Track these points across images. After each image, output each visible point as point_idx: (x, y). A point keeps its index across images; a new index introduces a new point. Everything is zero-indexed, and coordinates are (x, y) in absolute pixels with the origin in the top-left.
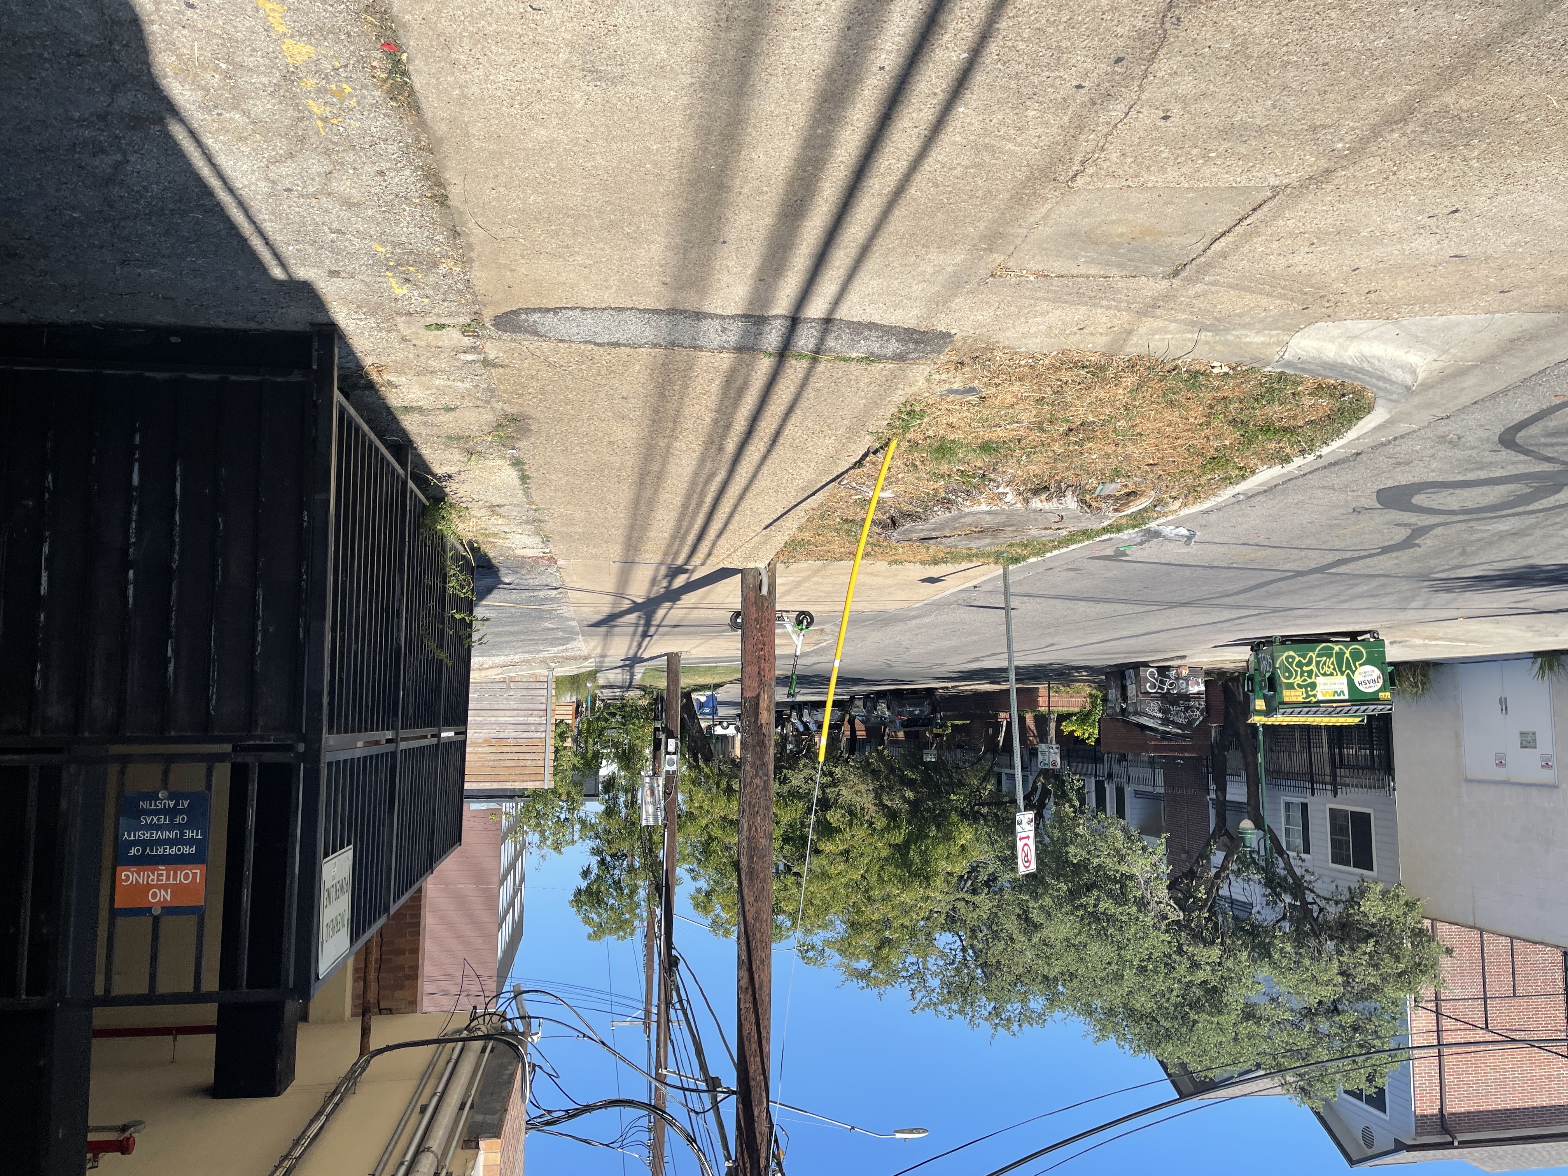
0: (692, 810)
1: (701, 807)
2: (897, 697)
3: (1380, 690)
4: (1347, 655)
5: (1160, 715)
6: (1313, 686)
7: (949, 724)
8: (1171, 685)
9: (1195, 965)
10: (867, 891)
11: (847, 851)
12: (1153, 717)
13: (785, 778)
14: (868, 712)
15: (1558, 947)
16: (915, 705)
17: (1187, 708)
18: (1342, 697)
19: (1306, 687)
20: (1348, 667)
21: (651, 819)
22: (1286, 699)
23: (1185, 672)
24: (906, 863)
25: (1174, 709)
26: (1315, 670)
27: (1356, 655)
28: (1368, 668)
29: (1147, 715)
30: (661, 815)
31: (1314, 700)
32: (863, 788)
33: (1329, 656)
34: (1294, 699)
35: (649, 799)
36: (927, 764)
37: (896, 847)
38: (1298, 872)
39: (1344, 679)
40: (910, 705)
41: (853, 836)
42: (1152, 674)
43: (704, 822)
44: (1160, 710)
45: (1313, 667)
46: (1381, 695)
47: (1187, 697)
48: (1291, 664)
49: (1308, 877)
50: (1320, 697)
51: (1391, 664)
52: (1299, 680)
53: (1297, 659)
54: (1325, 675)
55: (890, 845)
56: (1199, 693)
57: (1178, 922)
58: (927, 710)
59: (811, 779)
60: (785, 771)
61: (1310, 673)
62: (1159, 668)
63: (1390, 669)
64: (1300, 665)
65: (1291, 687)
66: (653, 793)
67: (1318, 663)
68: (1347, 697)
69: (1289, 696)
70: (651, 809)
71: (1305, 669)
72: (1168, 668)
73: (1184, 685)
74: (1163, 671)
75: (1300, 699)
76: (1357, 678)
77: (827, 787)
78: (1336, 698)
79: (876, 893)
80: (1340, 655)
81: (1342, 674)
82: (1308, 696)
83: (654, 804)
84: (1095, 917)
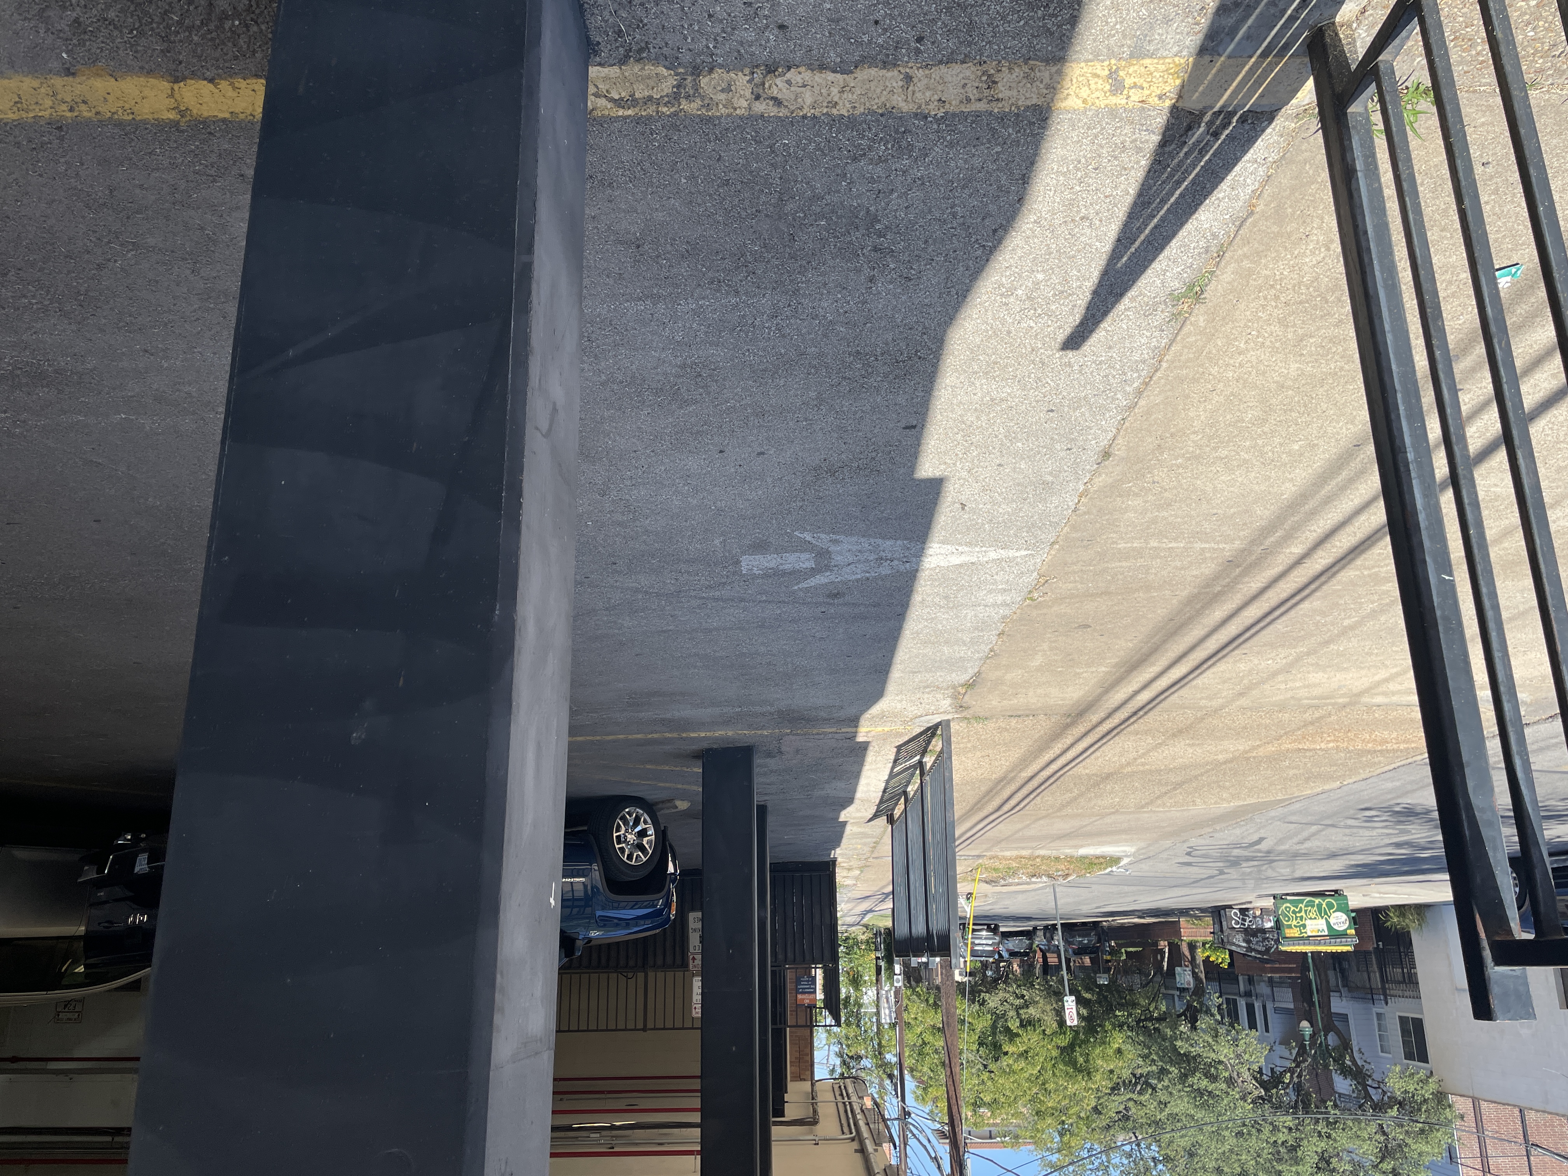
0: (910, 1021)
1: (916, 1018)
2: (1070, 928)
3: (1347, 929)
4: (1324, 906)
5: (1244, 945)
6: (1304, 926)
7: (1123, 950)
8: (1250, 921)
9: (1275, 1129)
10: (1044, 1084)
11: (1026, 1052)
12: (1240, 946)
13: (984, 1001)
14: (1047, 941)
15: (1515, 1106)
16: (1083, 936)
17: (1265, 939)
18: (1323, 934)
19: (1299, 927)
20: (1326, 913)
21: (888, 1018)
22: (1288, 935)
23: (1258, 913)
24: (1073, 1063)
25: (1254, 940)
26: (1304, 916)
27: (1330, 906)
28: (1339, 914)
29: (1234, 944)
30: (894, 1015)
31: (1306, 935)
32: (1048, 1008)
33: (1313, 906)
34: (1292, 935)
35: (886, 1005)
36: (1100, 986)
37: (1063, 1050)
38: (1360, 1063)
39: (1324, 921)
40: (1079, 936)
41: (1029, 1040)
42: (1235, 914)
43: (919, 1030)
44: (1244, 941)
45: (1303, 914)
46: (1349, 932)
47: (1263, 931)
48: (1289, 912)
49: (1367, 1066)
50: (1309, 934)
51: (1353, 911)
52: (1295, 923)
53: (1292, 908)
54: (1311, 919)
55: (1058, 1047)
56: (1271, 928)
57: (1261, 1098)
58: (1094, 939)
59: (1006, 1001)
60: (983, 994)
61: (1301, 918)
62: (1241, 910)
63: (1353, 914)
64: (1294, 912)
65: (1290, 927)
66: (888, 1001)
67: (1306, 911)
68: (1326, 933)
69: (1289, 933)
70: (887, 1011)
71: (1298, 915)
72: (1247, 909)
73: (1260, 922)
74: (1244, 911)
75: (1297, 935)
76: (1332, 921)
77: (1020, 1008)
78: (1320, 934)
79: (1051, 1086)
80: (1320, 906)
81: (1322, 918)
82: (1302, 933)
83: (889, 1008)
84: (1200, 1092)
